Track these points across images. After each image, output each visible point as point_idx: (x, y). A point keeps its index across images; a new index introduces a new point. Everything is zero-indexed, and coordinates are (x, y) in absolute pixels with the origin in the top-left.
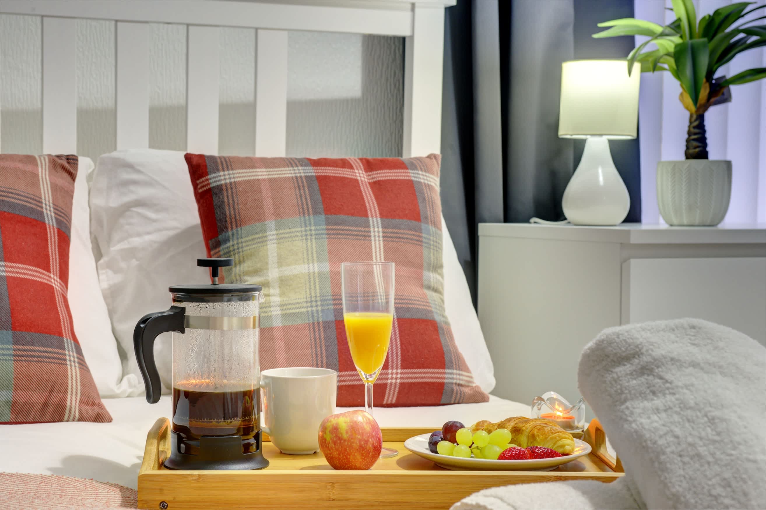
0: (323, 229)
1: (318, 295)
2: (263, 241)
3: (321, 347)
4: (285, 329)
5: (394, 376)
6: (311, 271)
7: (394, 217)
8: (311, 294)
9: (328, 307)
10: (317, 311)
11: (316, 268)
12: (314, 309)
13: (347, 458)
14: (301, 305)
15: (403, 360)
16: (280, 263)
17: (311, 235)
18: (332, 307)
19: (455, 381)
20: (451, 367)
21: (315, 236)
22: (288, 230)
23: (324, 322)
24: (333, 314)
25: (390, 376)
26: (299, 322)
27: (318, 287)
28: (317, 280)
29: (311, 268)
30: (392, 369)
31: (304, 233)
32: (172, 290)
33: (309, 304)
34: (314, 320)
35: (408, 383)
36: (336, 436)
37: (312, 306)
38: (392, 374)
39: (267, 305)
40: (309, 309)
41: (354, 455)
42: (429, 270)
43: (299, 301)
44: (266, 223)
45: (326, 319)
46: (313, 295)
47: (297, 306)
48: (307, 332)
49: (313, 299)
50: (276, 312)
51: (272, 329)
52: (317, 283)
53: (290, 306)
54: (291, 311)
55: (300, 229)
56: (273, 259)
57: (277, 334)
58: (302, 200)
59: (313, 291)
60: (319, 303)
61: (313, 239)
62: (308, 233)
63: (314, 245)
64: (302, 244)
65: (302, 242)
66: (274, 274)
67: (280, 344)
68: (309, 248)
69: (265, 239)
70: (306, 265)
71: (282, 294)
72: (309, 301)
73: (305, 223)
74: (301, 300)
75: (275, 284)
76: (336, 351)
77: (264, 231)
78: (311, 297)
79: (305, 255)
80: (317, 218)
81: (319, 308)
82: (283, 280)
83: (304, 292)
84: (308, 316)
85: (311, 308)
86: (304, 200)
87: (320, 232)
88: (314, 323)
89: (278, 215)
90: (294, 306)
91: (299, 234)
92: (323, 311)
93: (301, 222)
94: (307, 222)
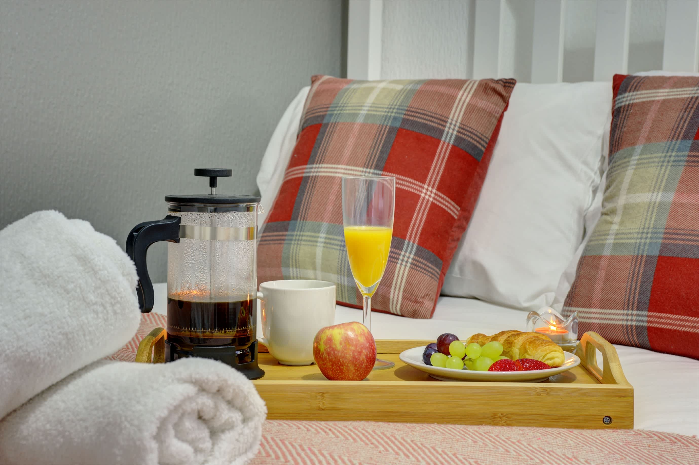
0: (683, 156)
1: (652, 226)
2: (627, 166)
3: (636, 282)
4: (611, 258)
6: (653, 200)
8: (645, 224)
9: (657, 240)
10: (645, 244)
11: (658, 197)
12: (643, 241)
13: (340, 369)
14: (632, 235)
16: (631, 189)
17: (668, 162)
18: (660, 241)
21: (672, 163)
22: (649, 156)
23: (647, 256)
24: (659, 249)
26: (626, 253)
27: (653, 219)
28: (655, 211)
29: (654, 197)
31: (662, 159)
32: (169, 199)
33: (639, 236)
34: (638, 253)
36: (330, 347)
39: (606, 232)
40: (638, 241)
41: (348, 366)
43: (632, 231)
44: (637, 147)
45: (650, 254)
46: (647, 226)
47: (629, 236)
48: (628, 265)
49: (645, 231)
50: (610, 240)
51: (600, 257)
52: (654, 214)
53: (623, 236)
54: (622, 241)
55: (660, 154)
56: (625, 185)
57: (603, 263)
58: (679, 124)
59: (648, 222)
60: (649, 235)
61: (668, 166)
62: (667, 159)
63: (668, 172)
64: (656, 171)
65: (657, 168)
66: (622, 201)
67: (602, 274)
68: (661, 175)
69: (628, 164)
70: (650, 194)
71: (622, 223)
72: (641, 231)
73: (669, 148)
74: (634, 231)
75: (620, 212)
76: (649, 288)
77: (631, 155)
78: (644, 228)
79: (654, 183)
80: (683, 144)
81: (648, 241)
82: (627, 208)
83: (640, 221)
84: (635, 248)
85: (640, 240)
86: (682, 123)
87: (679, 159)
88: (637, 256)
89: (649, 139)
90: (625, 236)
91: (656, 160)
92: (650, 244)
93: (665, 147)
94: (671, 148)
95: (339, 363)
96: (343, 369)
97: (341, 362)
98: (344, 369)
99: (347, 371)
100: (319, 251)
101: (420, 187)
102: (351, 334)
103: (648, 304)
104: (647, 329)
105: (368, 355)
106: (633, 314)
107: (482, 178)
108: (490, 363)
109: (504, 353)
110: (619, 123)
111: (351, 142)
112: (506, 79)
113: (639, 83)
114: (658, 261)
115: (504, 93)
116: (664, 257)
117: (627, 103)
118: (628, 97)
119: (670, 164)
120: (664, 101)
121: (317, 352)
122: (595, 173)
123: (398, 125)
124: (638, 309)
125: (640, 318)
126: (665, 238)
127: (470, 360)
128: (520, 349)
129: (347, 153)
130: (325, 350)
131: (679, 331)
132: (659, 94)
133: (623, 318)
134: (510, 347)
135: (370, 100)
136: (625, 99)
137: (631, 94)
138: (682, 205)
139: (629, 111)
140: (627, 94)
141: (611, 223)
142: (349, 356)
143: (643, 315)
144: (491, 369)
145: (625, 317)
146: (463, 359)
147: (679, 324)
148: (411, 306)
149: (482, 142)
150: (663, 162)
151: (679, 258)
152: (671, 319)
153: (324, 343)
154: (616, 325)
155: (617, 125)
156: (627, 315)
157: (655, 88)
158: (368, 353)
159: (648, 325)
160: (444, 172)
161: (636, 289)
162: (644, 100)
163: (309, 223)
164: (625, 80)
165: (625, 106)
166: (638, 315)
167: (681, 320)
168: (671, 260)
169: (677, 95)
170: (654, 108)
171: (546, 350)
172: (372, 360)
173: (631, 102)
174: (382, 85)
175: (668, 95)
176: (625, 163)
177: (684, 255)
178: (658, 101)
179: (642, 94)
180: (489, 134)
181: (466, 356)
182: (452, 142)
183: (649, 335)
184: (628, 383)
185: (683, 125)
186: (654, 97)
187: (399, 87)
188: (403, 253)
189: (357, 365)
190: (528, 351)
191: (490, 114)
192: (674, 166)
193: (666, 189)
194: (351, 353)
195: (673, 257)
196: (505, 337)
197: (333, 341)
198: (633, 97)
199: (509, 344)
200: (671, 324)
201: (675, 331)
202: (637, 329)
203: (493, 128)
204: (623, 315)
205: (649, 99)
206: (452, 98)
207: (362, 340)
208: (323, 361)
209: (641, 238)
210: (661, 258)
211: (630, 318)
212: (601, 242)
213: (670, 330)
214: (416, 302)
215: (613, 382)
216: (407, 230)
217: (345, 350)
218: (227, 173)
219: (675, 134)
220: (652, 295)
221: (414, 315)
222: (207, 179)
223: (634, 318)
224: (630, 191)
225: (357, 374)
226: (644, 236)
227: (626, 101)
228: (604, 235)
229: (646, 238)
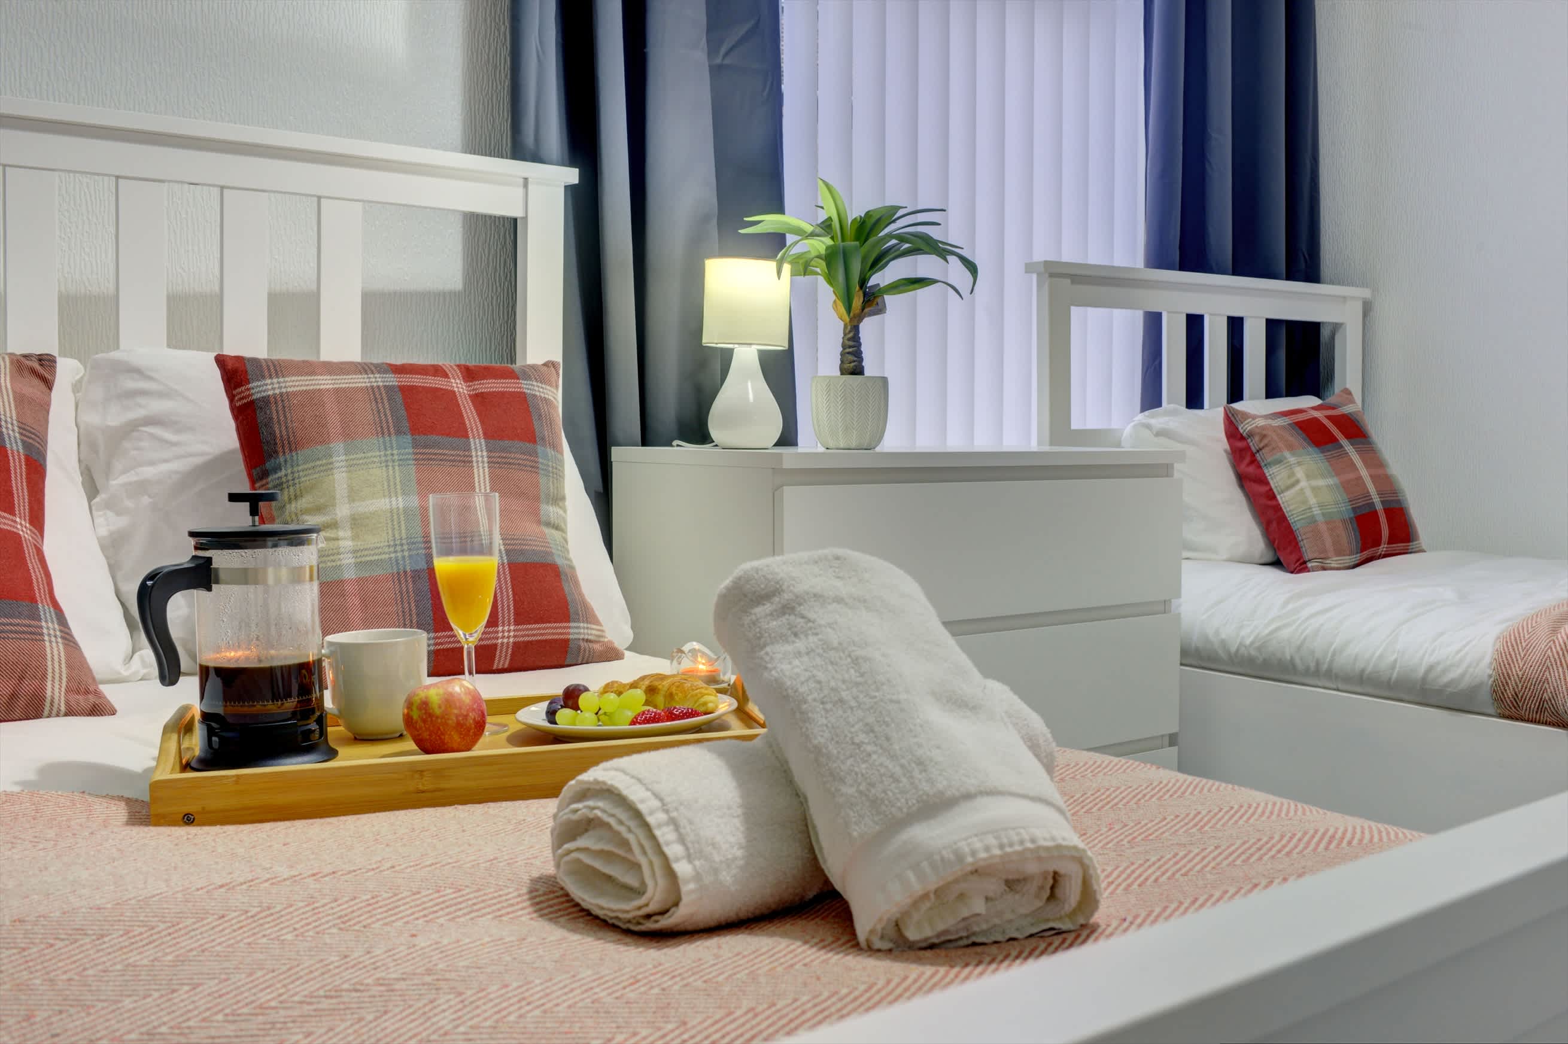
0: (409, 454)
1: (404, 536)
2: (329, 469)
3: (409, 603)
4: (359, 581)
5: (506, 634)
6: (394, 506)
7: (501, 438)
8: (394, 536)
9: (418, 551)
10: (404, 557)
11: (400, 502)
12: (399, 554)
13: (440, 739)
14: (380, 550)
15: (516, 614)
16: (353, 495)
17: (393, 461)
18: (423, 551)
19: (582, 637)
20: (578, 621)
21: (398, 462)
22: (362, 455)
23: (413, 571)
24: (425, 560)
25: (500, 635)
26: (378, 572)
27: (403, 527)
28: (402, 518)
29: (394, 503)
30: (503, 625)
31: (383, 459)
32: (192, 534)
33: (392, 549)
34: (399, 569)
35: (523, 642)
36: (426, 713)
37: (396, 552)
38: (503, 631)
39: (335, 551)
40: (393, 555)
41: (450, 735)
42: (548, 503)
43: (379, 545)
44: (331, 445)
45: (415, 567)
46: (397, 536)
47: (377, 551)
48: (390, 584)
49: (398, 542)
50: (348, 560)
51: (341, 582)
52: (402, 522)
53: (366, 553)
54: (368, 559)
55: (377, 453)
56: (341, 492)
57: (348, 588)
59: (396, 532)
60: (405, 547)
61: (395, 465)
62: (389, 458)
63: (397, 473)
65: (382, 470)
66: (343, 511)
67: (353, 601)
68: (391, 477)
69: (329, 466)
70: (388, 500)
71: (355, 537)
72: (391, 544)
73: (384, 446)
74: (381, 544)
75: (345, 525)
76: (428, 606)
77: (329, 456)
78: (395, 540)
79: (385, 486)
80: (400, 440)
81: (406, 553)
82: (354, 519)
83: (385, 532)
84: (391, 563)
85: (395, 554)
87: (404, 457)
88: (400, 573)
89: (347, 435)
90: (370, 552)
91: (374, 460)
92: (411, 556)
93: (378, 444)
94: (387, 445)
96: (443, 739)
97: (442, 729)
98: (446, 738)
99: (449, 742)
103: (431, 624)
112: (37, 354)
117: (278, 394)
118: (271, 384)
119: (397, 464)
130: (420, 716)
132: (322, 382)
136: (268, 387)
137: (275, 380)
141: (336, 539)
150: (386, 461)
157: (307, 374)
162: (303, 388)
164: (250, 362)
165: (275, 394)
169: (348, 383)
170: (329, 398)
175: (335, 384)
176: (322, 465)
178: (327, 390)
186: (316, 385)
189: (465, 732)
191: (32, 401)
192: (401, 465)
193: (405, 493)
205: (313, 390)
212: (331, 564)
219: (382, 430)
220: (433, 613)
224: (351, 498)
226: (399, 548)
227: (273, 389)
228: (333, 555)
229: (402, 550)
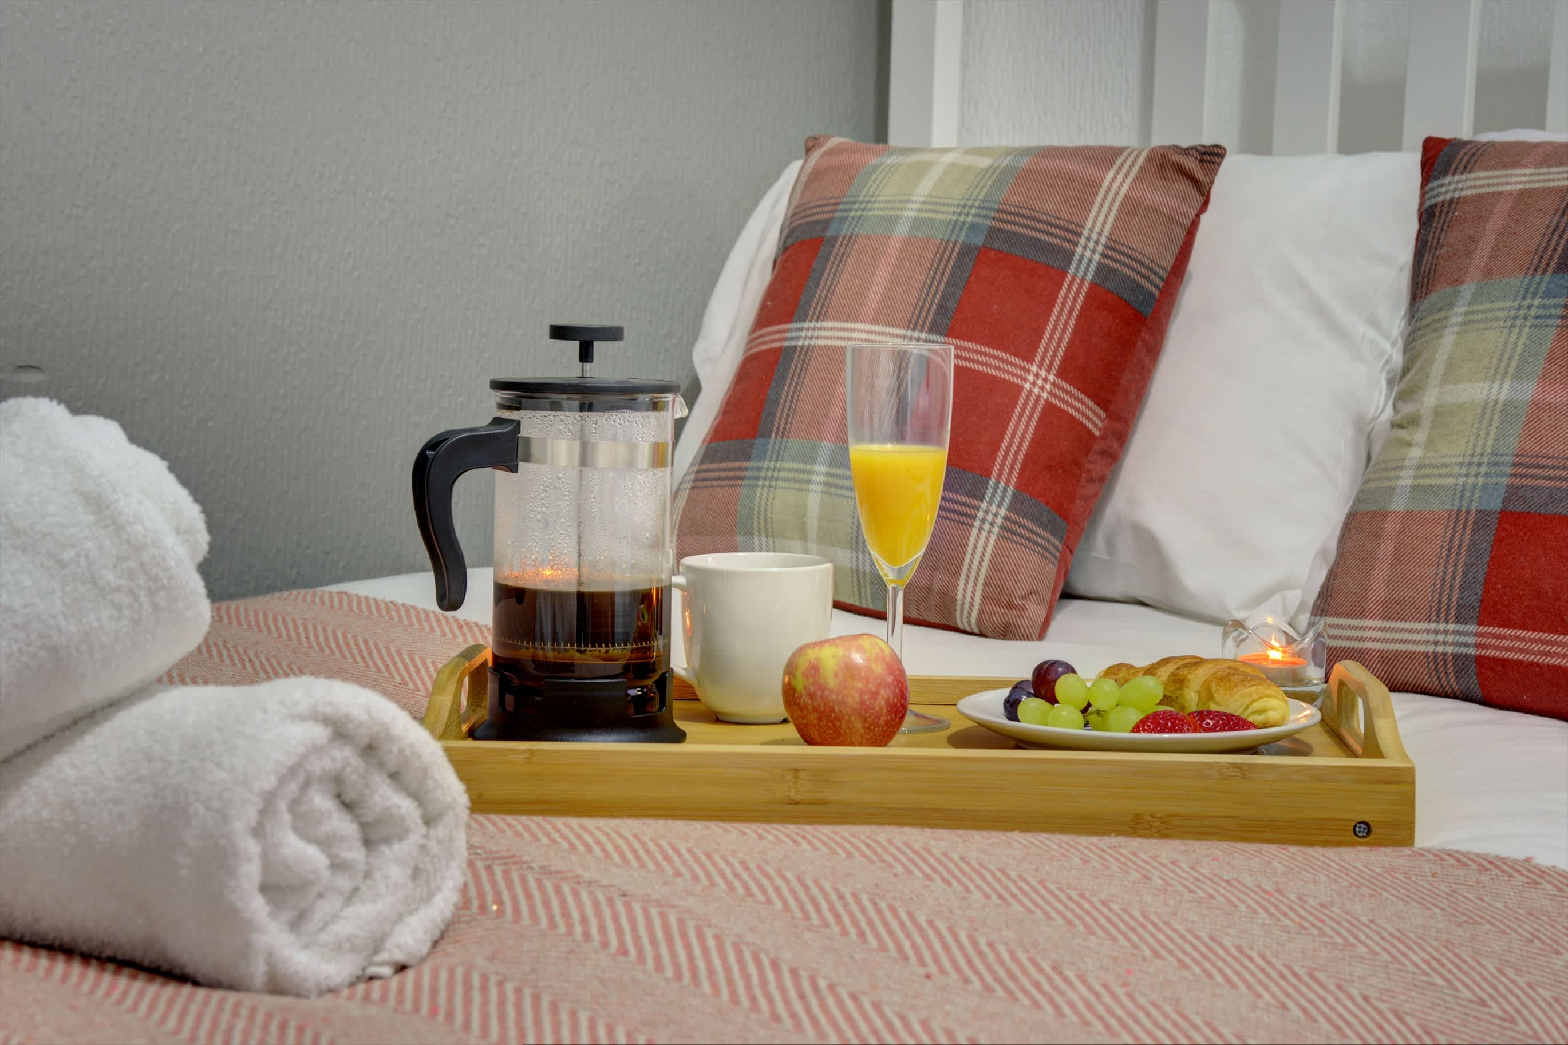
0: (1555, 306)
1: (1488, 450)
2: (1443, 327)
3: (1455, 567)
4: (1406, 516)
6: (1493, 397)
8: (1475, 446)
9: (1499, 479)
10: (1475, 486)
11: (1502, 391)
12: (1471, 480)
13: (835, 726)
14: (1448, 470)
16: (1449, 376)
17: (1525, 318)
18: (1505, 481)
21: (1532, 321)
22: (1487, 306)
23: (1479, 512)
24: (1502, 497)
26: (1435, 506)
27: (1492, 435)
28: (1496, 418)
29: (1494, 391)
31: (1513, 313)
33: (1464, 470)
34: (1461, 506)
36: (815, 683)
39: (1399, 463)
40: (1461, 481)
43: (1449, 461)
44: (1463, 287)
45: (1483, 507)
46: (1479, 450)
47: (1443, 471)
48: (1440, 530)
49: (1476, 460)
50: (1406, 480)
51: (1385, 515)
52: (1495, 425)
53: (1430, 471)
54: (1429, 482)
55: (1509, 304)
56: (1438, 367)
57: (1390, 527)
58: (1550, 240)
59: (1481, 441)
60: (1483, 469)
61: (1525, 326)
62: (1522, 313)
63: (1523, 340)
64: (1500, 337)
65: (1501, 332)
66: (1430, 399)
67: (1387, 548)
68: (1510, 346)
69: (1445, 323)
70: (1487, 385)
71: (1430, 443)
72: (1467, 462)
73: (1527, 291)
74: (1454, 460)
75: (1426, 422)
76: (1481, 577)
77: (1451, 305)
78: (1472, 456)
79: (1495, 361)
80: (1555, 280)
81: (1481, 480)
82: (1440, 413)
83: (1466, 440)
84: (1454, 494)
85: (1464, 479)
86: (1555, 238)
87: (1548, 312)
88: (1458, 512)
89: (1488, 272)
90: (1436, 472)
91: (1501, 314)
92: (1485, 486)
93: (1521, 287)
94: (1532, 290)
95: (833, 715)
96: (840, 727)
97: (837, 712)
98: (843, 726)
99: (848, 731)
100: (814, 501)
101: (1024, 369)
102: (858, 658)
103: (1478, 610)
104: (1476, 660)
105: (891, 700)
106: (1449, 630)
107: (1154, 351)
108: (1134, 717)
109: (1165, 700)
110: (1430, 239)
111: (882, 276)
112: (1204, 146)
113: (1473, 155)
114: (1500, 522)
115: (1200, 175)
116: (1512, 513)
117: (1448, 197)
118: (1450, 184)
119: (1528, 323)
120: (1522, 193)
121: (790, 694)
122: (1394, 344)
123: (979, 240)
124: (1458, 620)
125: (1462, 639)
126: (1515, 475)
127: (1098, 712)
128: (1199, 693)
129: (874, 297)
130: (805, 688)
131: (1538, 665)
132: (1514, 179)
133: (1427, 639)
134: (1181, 688)
135: (925, 188)
136: (1443, 189)
137: (1456, 178)
138: (1550, 407)
139: (1451, 214)
140: (1447, 179)
141: (1409, 444)
142: (853, 699)
143: (1467, 631)
144: (1136, 729)
145: (1432, 637)
146: (1084, 711)
147: (1538, 650)
148: (1000, 615)
149: (1152, 277)
150: (1515, 318)
151: (1540, 515)
152: (1523, 639)
153: (803, 674)
154: (1414, 653)
155: (1427, 241)
156: (1437, 632)
157: (1505, 167)
158: (891, 696)
159: (1478, 653)
160: (1072, 340)
161: (1454, 578)
162: (1482, 191)
163: (795, 443)
164: (1447, 149)
165: (1444, 201)
166: (1458, 631)
167: (1543, 642)
168: (1525, 518)
169: (1549, 180)
170: (1501, 208)
171: (1250, 695)
172: (898, 710)
173: (1457, 195)
174: (949, 158)
175: (1530, 182)
176: (1439, 320)
177: (1551, 509)
178: (1510, 193)
179: (1479, 179)
180: (1168, 261)
181: (1089, 705)
182: (1089, 277)
183: (1479, 674)
184: (1405, 757)
185: (1558, 244)
186: (1502, 184)
187: (984, 162)
188: (984, 505)
189: (869, 719)
190: (1216, 696)
191: (1171, 219)
192: (1536, 327)
193: (1519, 375)
194: (857, 696)
195: (1528, 513)
196: (1171, 668)
197: (821, 671)
198: (1460, 185)
199: (1178, 681)
200: (1521, 651)
201: (1531, 664)
202: (1456, 661)
203: (1176, 247)
204: (1428, 631)
205: (1492, 190)
206: (1093, 186)
207: (878, 669)
208: (802, 711)
209: (1467, 475)
210: (1505, 515)
211: (1441, 638)
212: (1386, 483)
213: (1521, 663)
214: (1010, 606)
215: (1378, 753)
216: (993, 458)
217: (845, 688)
218: (613, 334)
219: (1540, 262)
220: (1486, 592)
221: (1006, 632)
222: (573, 347)
223: (1450, 638)
224: (1445, 379)
225: (868, 737)
226: (1473, 470)
227: (1447, 192)
228: (1394, 469)
229: (1477, 475)
